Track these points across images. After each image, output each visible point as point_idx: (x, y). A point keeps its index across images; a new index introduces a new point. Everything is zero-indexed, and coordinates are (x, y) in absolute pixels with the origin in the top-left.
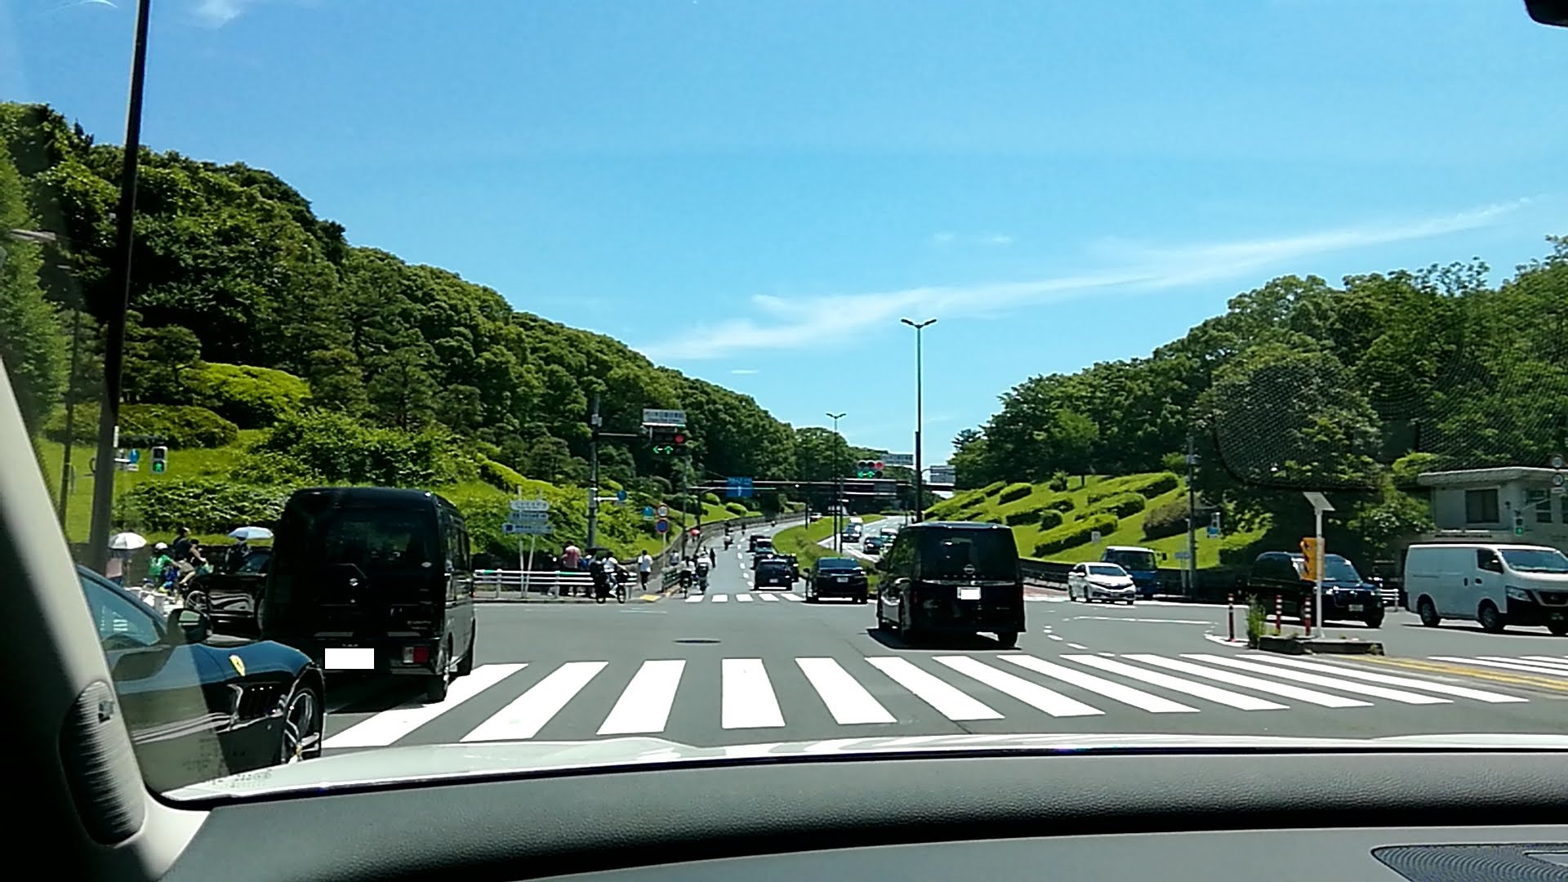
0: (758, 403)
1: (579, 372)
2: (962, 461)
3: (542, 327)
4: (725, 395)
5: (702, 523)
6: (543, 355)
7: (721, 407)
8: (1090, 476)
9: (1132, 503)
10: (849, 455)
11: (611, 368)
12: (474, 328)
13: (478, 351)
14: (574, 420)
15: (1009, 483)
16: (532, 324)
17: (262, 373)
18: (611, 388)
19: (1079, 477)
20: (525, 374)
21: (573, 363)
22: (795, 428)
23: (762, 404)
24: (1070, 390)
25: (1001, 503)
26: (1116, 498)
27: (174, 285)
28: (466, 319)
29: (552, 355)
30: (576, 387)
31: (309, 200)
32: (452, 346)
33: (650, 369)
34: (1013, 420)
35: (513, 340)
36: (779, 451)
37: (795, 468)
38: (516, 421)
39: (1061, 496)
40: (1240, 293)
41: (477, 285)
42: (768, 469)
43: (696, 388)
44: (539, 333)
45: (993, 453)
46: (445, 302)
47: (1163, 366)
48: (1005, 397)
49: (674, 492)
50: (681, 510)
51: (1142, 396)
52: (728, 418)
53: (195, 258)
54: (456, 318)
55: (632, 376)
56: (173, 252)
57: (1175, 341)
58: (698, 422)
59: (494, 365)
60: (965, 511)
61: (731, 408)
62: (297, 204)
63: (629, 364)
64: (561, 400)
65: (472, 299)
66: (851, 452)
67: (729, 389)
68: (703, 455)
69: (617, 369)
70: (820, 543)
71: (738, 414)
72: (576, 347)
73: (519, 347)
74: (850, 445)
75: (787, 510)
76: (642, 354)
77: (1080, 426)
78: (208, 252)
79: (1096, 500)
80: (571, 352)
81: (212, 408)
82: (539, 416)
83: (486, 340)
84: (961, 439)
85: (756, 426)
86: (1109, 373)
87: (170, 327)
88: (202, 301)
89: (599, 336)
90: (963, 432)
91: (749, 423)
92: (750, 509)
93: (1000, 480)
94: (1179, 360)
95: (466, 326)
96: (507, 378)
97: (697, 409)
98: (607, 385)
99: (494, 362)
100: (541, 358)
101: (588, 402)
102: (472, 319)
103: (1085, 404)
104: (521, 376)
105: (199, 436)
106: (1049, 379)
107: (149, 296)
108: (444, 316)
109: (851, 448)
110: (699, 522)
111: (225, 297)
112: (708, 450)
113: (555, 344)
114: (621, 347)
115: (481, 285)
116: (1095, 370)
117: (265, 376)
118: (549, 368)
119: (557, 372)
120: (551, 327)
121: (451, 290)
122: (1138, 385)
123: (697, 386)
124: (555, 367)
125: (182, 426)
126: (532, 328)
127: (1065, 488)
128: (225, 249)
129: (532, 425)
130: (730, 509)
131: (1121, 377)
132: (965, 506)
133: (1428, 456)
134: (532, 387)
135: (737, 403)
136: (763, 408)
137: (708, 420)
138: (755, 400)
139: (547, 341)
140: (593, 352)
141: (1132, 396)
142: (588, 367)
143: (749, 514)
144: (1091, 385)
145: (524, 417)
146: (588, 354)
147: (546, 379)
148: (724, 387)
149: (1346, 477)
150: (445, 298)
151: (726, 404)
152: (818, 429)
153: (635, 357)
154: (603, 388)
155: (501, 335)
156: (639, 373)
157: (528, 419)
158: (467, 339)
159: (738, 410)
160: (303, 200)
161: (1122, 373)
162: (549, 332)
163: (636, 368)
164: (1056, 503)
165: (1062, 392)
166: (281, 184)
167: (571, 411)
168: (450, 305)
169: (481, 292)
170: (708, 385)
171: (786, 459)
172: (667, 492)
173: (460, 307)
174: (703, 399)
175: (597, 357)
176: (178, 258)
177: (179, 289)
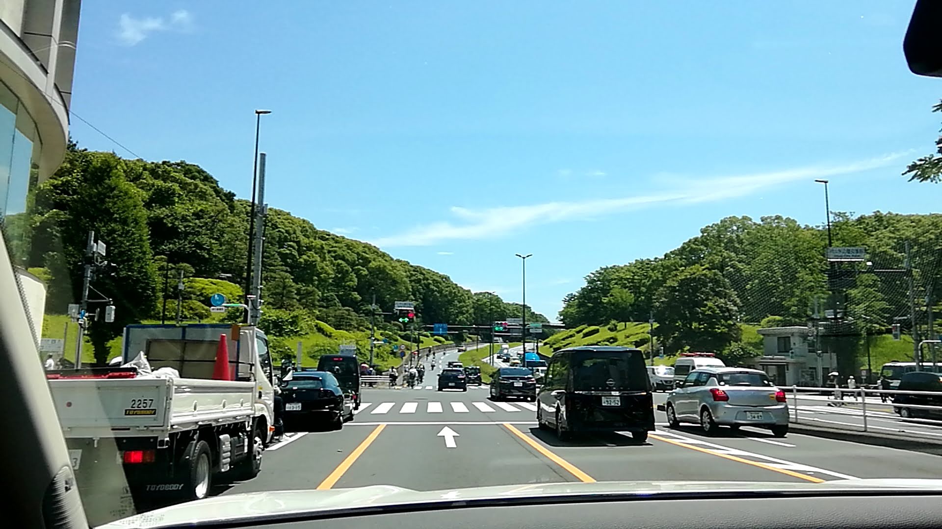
0: (452, 280)
1: (353, 264)
2: (567, 312)
3: (333, 239)
4: (433, 275)
5: (420, 348)
6: (333, 255)
7: (431, 282)
8: (630, 323)
9: (644, 339)
10: (504, 308)
11: (370, 262)
12: (298, 243)
13: (300, 255)
14: (350, 290)
15: (589, 325)
16: (327, 237)
17: (218, 283)
18: (370, 273)
19: (624, 323)
20: (325, 267)
21: (349, 259)
22: (473, 292)
23: (454, 280)
24: (622, 275)
25: (583, 337)
26: (637, 336)
27: (177, 241)
28: (294, 238)
29: (339, 255)
30: (351, 272)
31: (218, 180)
32: (287, 253)
33: (392, 262)
34: (592, 290)
35: (319, 249)
36: (463, 307)
37: (473, 315)
38: (320, 293)
39: (613, 334)
40: (707, 225)
41: (299, 218)
42: (457, 317)
43: (417, 271)
44: (331, 242)
45: (582, 309)
46: (283, 229)
47: (667, 264)
48: (588, 278)
49: (405, 331)
50: (410, 341)
51: (656, 280)
52: (435, 289)
53: (185, 227)
54: (289, 237)
55: (382, 266)
56: (175, 225)
57: (676, 249)
58: (418, 290)
59: (309, 263)
60: (563, 341)
61: (437, 283)
62: (212, 183)
63: (380, 259)
64: (343, 278)
65: (297, 226)
66: (505, 306)
67: (436, 271)
68: (421, 309)
69: (373, 262)
70: (483, 360)
71: (440, 286)
72: (351, 250)
73: (322, 252)
74: (504, 301)
75: (468, 340)
76: (388, 253)
77: (623, 295)
78: (191, 224)
79: (628, 337)
80: (348, 253)
81: (200, 301)
82: (331, 289)
83: (305, 248)
84: (567, 299)
85: (451, 292)
86: (643, 265)
87: (181, 264)
88: (189, 247)
89: (364, 243)
90: (569, 295)
91: (447, 291)
92: (447, 339)
93: (583, 324)
94: (676, 260)
95: (294, 242)
96: (315, 269)
97: (417, 283)
98: (368, 270)
99: (309, 261)
100: (332, 257)
101: (358, 280)
102: (297, 237)
103: (629, 283)
104: (323, 268)
105: (196, 314)
106: (611, 268)
107: (165, 246)
108: (283, 236)
109: (506, 304)
110: (418, 348)
111: (199, 246)
112: (423, 306)
113: (340, 248)
114: (376, 250)
115: (301, 218)
116: (636, 264)
117: (219, 284)
118: (337, 262)
119: (341, 264)
120: (338, 239)
121: (286, 222)
122: (655, 274)
123: (417, 269)
124: (340, 261)
125: (189, 310)
126: (327, 239)
127: (616, 329)
128: (197, 221)
129: (328, 294)
130: (436, 340)
131: (648, 268)
132: (563, 339)
133: (778, 318)
134: (329, 274)
135: (439, 280)
136: (454, 282)
137: (423, 289)
138: (451, 278)
139: (336, 247)
140: (360, 253)
141: (651, 280)
142: (358, 261)
143: (447, 342)
144: (633, 273)
145: (324, 291)
146: (358, 254)
147: (335, 268)
148: (433, 270)
149: (719, 331)
150: (283, 227)
151: (434, 280)
152: (486, 293)
153: (384, 255)
154: (366, 272)
155: (312, 246)
156: (385, 265)
157: (326, 291)
158: (294, 249)
159: (441, 284)
160: (214, 180)
161: (649, 266)
162: (336, 242)
163: (384, 261)
164: (608, 338)
165: (617, 276)
166: (204, 172)
167: (349, 286)
168: (286, 230)
169: (302, 222)
170: (424, 269)
171: (467, 311)
172: (401, 331)
173: (291, 232)
174: (421, 277)
175: (362, 255)
176: (178, 228)
177: (179, 242)
